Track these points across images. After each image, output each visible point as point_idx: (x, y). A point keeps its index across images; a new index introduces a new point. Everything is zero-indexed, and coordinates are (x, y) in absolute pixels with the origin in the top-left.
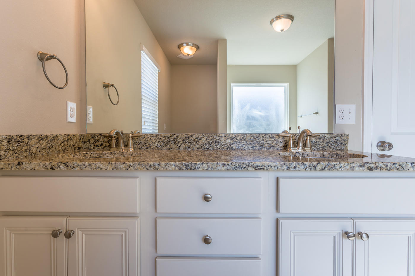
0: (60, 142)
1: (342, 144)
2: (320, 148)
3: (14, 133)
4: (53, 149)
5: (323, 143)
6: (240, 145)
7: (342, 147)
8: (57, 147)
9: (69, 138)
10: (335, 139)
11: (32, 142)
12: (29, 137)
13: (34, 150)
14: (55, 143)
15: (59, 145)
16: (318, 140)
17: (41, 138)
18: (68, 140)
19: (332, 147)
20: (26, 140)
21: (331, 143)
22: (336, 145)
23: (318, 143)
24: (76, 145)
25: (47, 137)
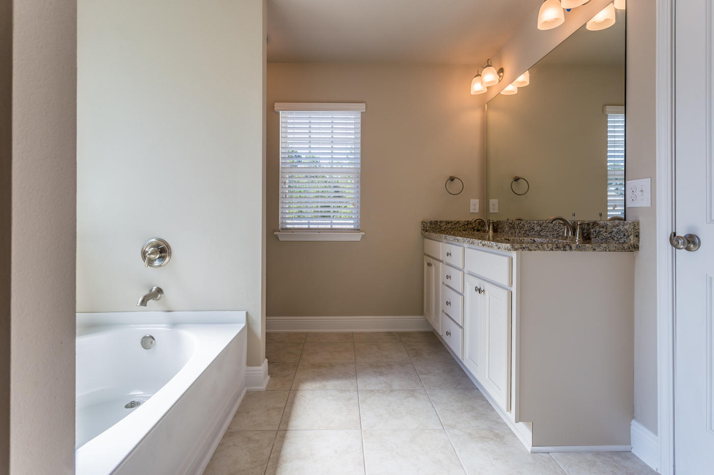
0: (461, 225)
1: (625, 235)
2: (603, 239)
3: (433, 220)
4: (456, 229)
5: (606, 233)
6: (545, 232)
7: (625, 239)
8: (459, 228)
9: (469, 223)
10: (617, 228)
11: (442, 224)
12: (440, 222)
13: (443, 229)
14: (457, 225)
15: (460, 227)
16: (601, 229)
17: (448, 223)
18: (468, 224)
19: (615, 238)
20: (439, 223)
21: (614, 233)
22: (619, 237)
23: (601, 233)
24: (476, 228)
25: (451, 222)
